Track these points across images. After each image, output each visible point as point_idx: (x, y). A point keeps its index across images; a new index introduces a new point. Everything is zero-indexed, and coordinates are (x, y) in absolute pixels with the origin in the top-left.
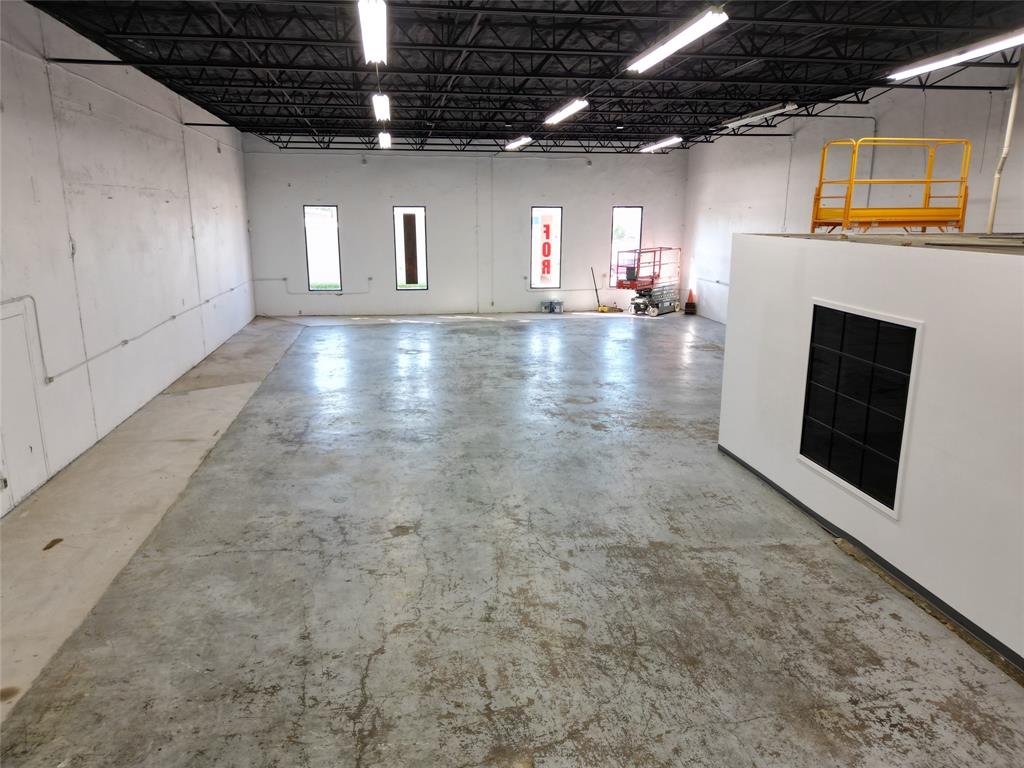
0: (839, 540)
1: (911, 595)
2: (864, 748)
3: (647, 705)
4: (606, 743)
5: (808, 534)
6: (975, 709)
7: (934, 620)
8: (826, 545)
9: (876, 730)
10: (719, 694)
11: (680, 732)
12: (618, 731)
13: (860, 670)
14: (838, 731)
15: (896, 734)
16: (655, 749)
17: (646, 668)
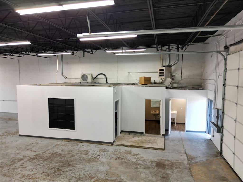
0: (63, 140)
1: (81, 142)
2: (99, 160)
3: (73, 173)
4: (75, 181)
5: (57, 142)
6: (102, 150)
7: (87, 144)
8: (62, 142)
9: (98, 157)
10: (78, 166)
11: (81, 173)
12: (74, 179)
13: (88, 153)
14: (95, 160)
15: (100, 156)
16: (81, 176)
17: (65, 170)
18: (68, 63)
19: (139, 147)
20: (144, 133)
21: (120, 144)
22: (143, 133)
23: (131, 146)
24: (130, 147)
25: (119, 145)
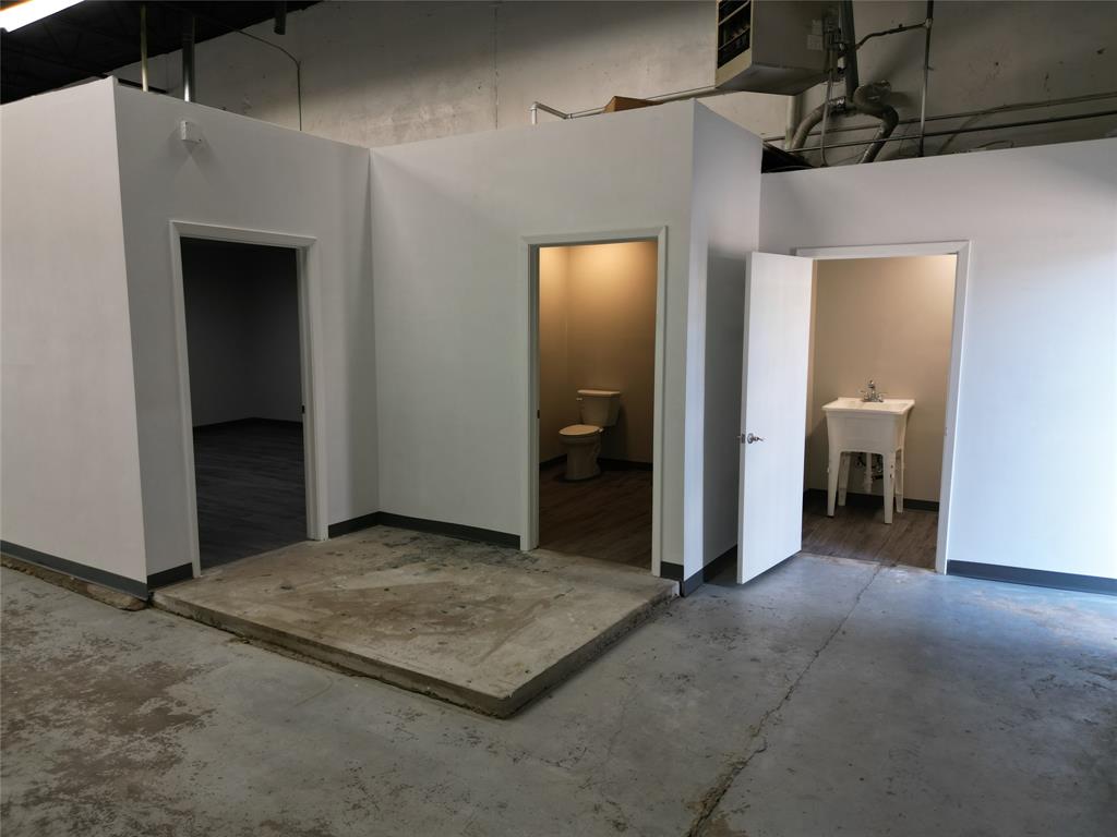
18: (250, 107)
19: (312, 650)
20: (525, 546)
21: (191, 606)
22: (512, 541)
23: (253, 632)
24: (247, 639)
25: (186, 611)
